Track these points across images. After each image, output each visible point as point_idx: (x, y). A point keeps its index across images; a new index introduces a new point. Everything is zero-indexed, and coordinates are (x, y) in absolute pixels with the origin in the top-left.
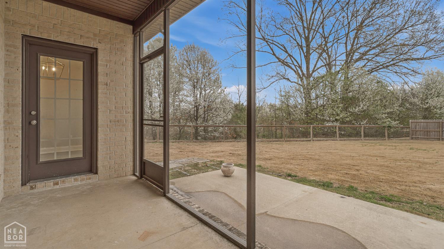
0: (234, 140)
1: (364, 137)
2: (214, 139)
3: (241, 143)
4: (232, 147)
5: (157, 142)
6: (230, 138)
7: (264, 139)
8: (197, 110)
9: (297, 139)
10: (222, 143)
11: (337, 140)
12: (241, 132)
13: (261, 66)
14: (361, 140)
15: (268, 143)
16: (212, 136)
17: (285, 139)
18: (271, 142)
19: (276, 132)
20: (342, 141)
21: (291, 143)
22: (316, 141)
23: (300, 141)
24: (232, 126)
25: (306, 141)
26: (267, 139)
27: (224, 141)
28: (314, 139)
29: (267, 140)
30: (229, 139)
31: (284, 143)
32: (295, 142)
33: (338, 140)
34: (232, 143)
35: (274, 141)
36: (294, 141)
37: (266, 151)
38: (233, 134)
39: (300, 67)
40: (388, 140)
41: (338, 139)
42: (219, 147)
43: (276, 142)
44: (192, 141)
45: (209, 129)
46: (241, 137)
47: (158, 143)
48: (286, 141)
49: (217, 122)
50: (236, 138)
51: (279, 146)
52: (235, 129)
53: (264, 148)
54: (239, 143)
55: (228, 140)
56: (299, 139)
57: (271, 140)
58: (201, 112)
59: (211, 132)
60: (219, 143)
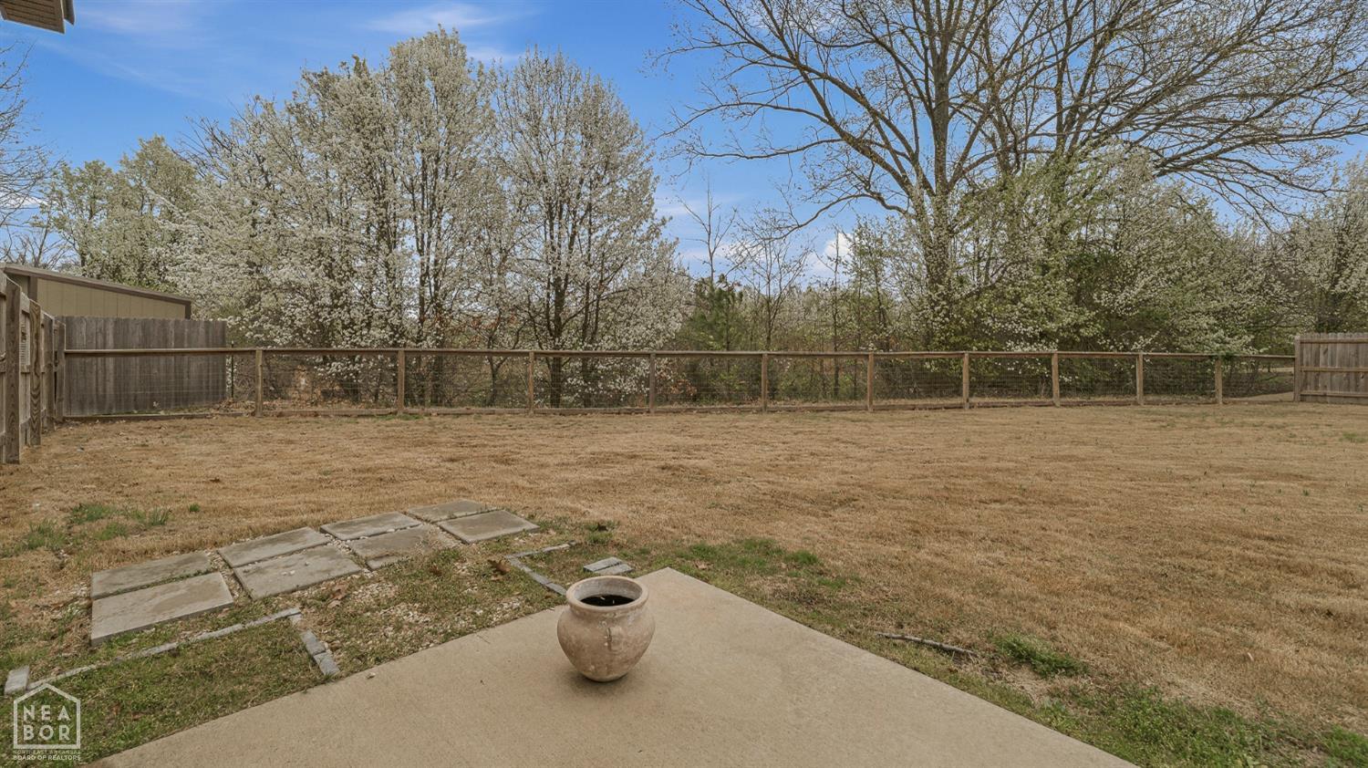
0: (686, 405)
1: (1145, 394)
2: (616, 402)
3: (715, 415)
4: (678, 434)
5: (396, 413)
6: (676, 400)
7: (798, 403)
8: (560, 296)
9: (911, 402)
10: (644, 417)
11: (1054, 405)
12: (715, 376)
13: (788, 153)
14: (1136, 403)
15: (813, 418)
16: (609, 390)
17: (871, 403)
18: (824, 414)
19: (837, 375)
20: (1070, 406)
21: (895, 416)
22: (979, 407)
23: (925, 407)
24: (683, 355)
25: (946, 408)
26: (806, 401)
27: (652, 411)
28: (974, 400)
29: (806, 405)
30: (671, 403)
31: (869, 415)
32: (909, 414)
33: (1058, 404)
34: (679, 418)
35: (833, 410)
36: (905, 407)
37: (812, 454)
38: (685, 384)
39: (914, 159)
40: (1224, 403)
41: (1055, 399)
42: (629, 436)
43: (843, 414)
44: (532, 412)
45: (601, 366)
46: (713, 396)
47: (400, 417)
48: (876, 410)
49: (628, 339)
50: (695, 399)
51: (858, 428)
52: (694, 367)
53: (800, 436)
54: (709, 418)
55: (668, 407)
56: (919, 402)
57: (822, 405)
58: (573, 304)
59: (609, 375)
60: (633, 417)
